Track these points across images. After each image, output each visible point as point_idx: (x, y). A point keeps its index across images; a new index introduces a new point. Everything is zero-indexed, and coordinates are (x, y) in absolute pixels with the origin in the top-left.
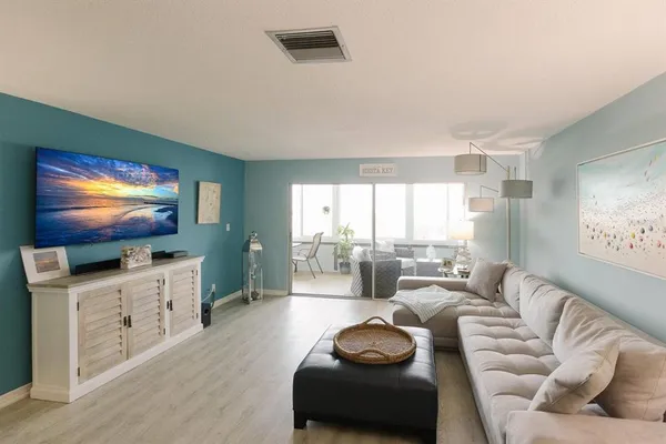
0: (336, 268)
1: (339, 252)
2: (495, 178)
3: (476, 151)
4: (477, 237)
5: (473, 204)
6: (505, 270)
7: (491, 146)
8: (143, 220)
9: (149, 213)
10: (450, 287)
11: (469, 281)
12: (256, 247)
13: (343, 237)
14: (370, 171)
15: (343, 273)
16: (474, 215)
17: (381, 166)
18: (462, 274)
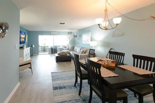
0: (42, 51)
1: (43, 48)
2: (73, 35)
3: (70, 31)
4: (70, 43)
5: (69, 38)
7: (72, 31)
8: (23, 41)
10: (67, 50)
11: (69, 49)
13: (44, 45)
14: (53, 33)
15: (44, 52)
16: (69, 40)
17: (55, 33)
18: (68, 48)
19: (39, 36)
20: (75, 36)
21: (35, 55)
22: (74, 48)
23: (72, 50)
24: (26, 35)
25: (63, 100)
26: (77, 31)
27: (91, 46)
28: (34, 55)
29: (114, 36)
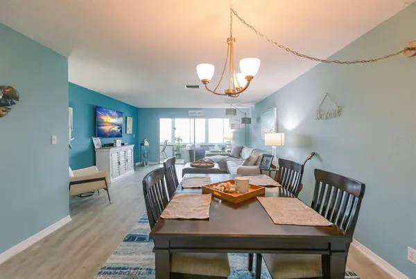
1: (175, 149)
2: (239, 117)
3: (232, 107)
4: (234, 139)
5: (232, 126)
6: (242, 148)
7: (238, 105)
8: (114, 131)
9: (116, 128)
10: (224, 155)
11: (231, 153)
12: (146, 144)
14: (193, 113)
16: (233, 130)
18: (228, 151)
19: (161, 119)
20: (246, 121)
21: (150, 165)
22: (241, 152)
23: (235, 156)
24: (128, 118)
25: (125, 264)
26: (253, 106)
27: (267, 146)
28: (149, 163)
29: (321, 117)
